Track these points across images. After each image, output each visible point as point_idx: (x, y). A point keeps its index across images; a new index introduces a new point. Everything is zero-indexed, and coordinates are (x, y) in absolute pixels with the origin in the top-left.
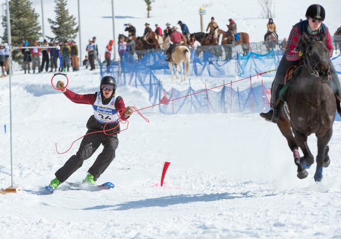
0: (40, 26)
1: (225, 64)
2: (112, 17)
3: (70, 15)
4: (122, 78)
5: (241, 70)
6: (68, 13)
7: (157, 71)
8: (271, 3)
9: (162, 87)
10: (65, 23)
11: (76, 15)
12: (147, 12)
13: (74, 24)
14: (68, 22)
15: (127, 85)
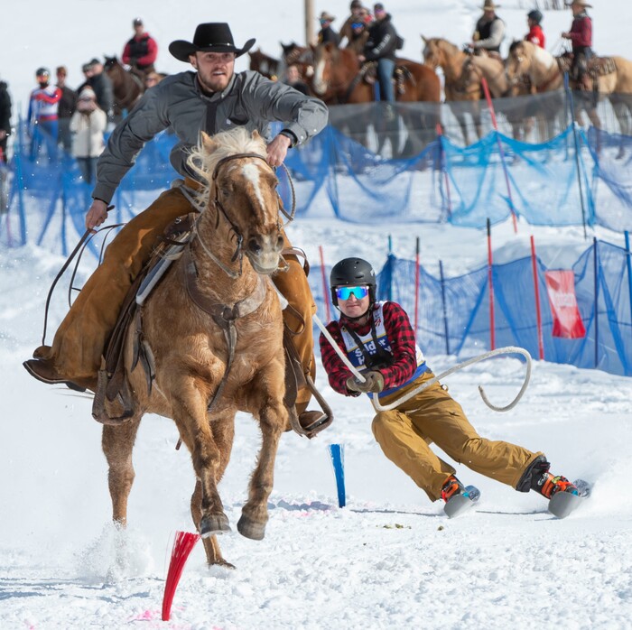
15: (31, 243)
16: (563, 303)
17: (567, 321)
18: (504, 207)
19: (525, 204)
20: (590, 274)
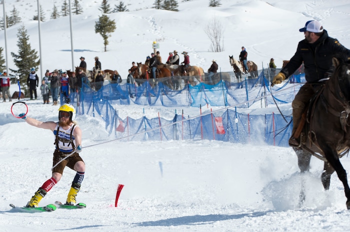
0: (4, 60)
1: (177, 94)
2: (72, 51)
3: (32, 49)
4: (81, 108)
5: (192, 100)
6: (30, 48)
7: (114, 101)
8: (220, 37)
9: (118, 117)
10: (28, 57)
11: (37, 50)
12: (104, 46)
13: (35, 58)
14: (30, 56)
15: (85, 114)
16: (219, 125)
17: (220, 130)
18: (205, 102)
19: (210, 101)
20: (226, 118)
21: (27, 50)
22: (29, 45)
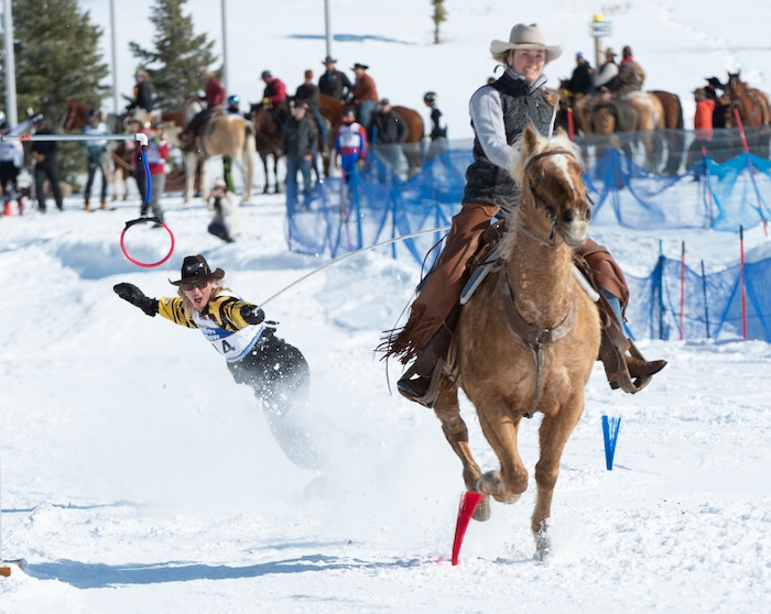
0: (105, 66)
1: (665, 187)
2: (326, 37)
3: (197, 32)
4: (353, 227)
5: (715, 207)
6: (190, 28)
10: (183, 57)
11: (214, 34)
12: (431, 25)
13: (208, 60)
14: (190, 55)
15: (366, 248)
18: (756, 215)
19: (770, 213)
21: (181, 33)
22: (188, 20)
